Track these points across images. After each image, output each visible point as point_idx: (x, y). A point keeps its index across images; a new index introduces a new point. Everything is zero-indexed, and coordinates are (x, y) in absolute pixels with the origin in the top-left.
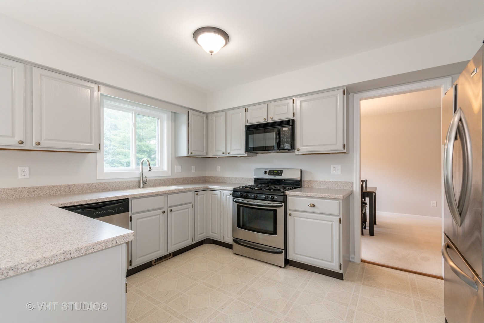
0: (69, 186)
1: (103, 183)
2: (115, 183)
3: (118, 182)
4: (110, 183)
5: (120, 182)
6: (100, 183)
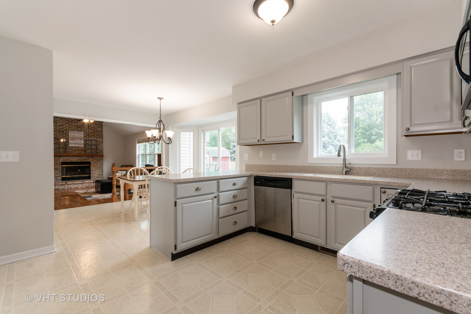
0: (292, 167)
1: (312, 167)
2: (322, 167)
3: (324, 167)
4: (317, 166)
5: (326, 167)
6: (311, 166)
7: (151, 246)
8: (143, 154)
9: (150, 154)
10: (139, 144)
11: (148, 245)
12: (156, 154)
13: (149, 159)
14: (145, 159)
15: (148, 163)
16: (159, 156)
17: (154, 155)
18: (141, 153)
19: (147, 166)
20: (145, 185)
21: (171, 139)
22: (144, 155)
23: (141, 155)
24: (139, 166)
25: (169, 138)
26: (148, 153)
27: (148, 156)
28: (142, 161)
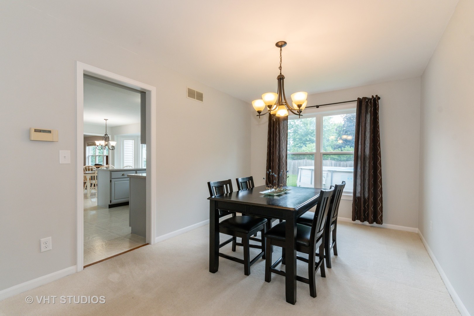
7: (98, 206)
8: (92, 156)
9: (99, 156)
10: (89, 147)
11: (97, 205)
12: (105, 156)
13: (99, 160)
14: (94, 160)
15: (97, 163)
16: (107, 157)
17: (103, 156)
18: (90, 155)
19: (96, 165)
20: (94, 176)
21: (114, 146)
22: (94, 156)
23: (90, 157)
24: (88, 164)
25: (112, 146)
26: (98, 155)
27: (97, 158)
28: (92, 162)
